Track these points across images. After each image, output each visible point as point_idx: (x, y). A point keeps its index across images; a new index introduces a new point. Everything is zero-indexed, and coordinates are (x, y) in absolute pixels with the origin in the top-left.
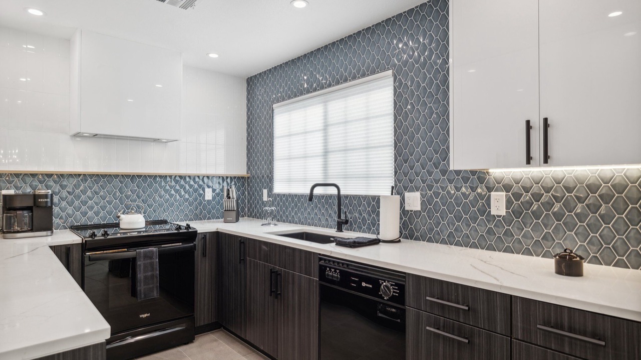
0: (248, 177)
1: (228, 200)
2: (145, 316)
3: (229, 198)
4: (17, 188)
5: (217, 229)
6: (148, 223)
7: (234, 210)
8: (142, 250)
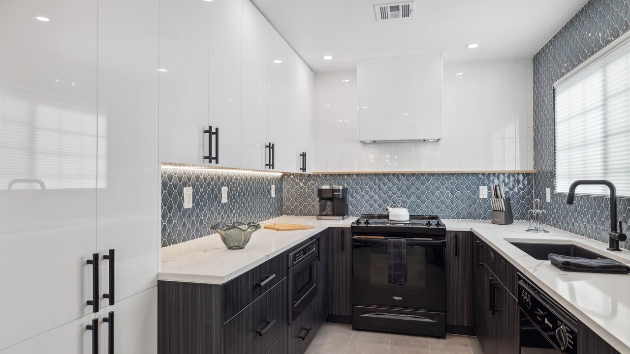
0: (535, 174)
1: (497, 199)
2: (398, 298)
3: (497, 197)
4: (331, 185)
5: (471, 229)
6: (412, 217)
7: (502, 211)
8: (392, 240)
